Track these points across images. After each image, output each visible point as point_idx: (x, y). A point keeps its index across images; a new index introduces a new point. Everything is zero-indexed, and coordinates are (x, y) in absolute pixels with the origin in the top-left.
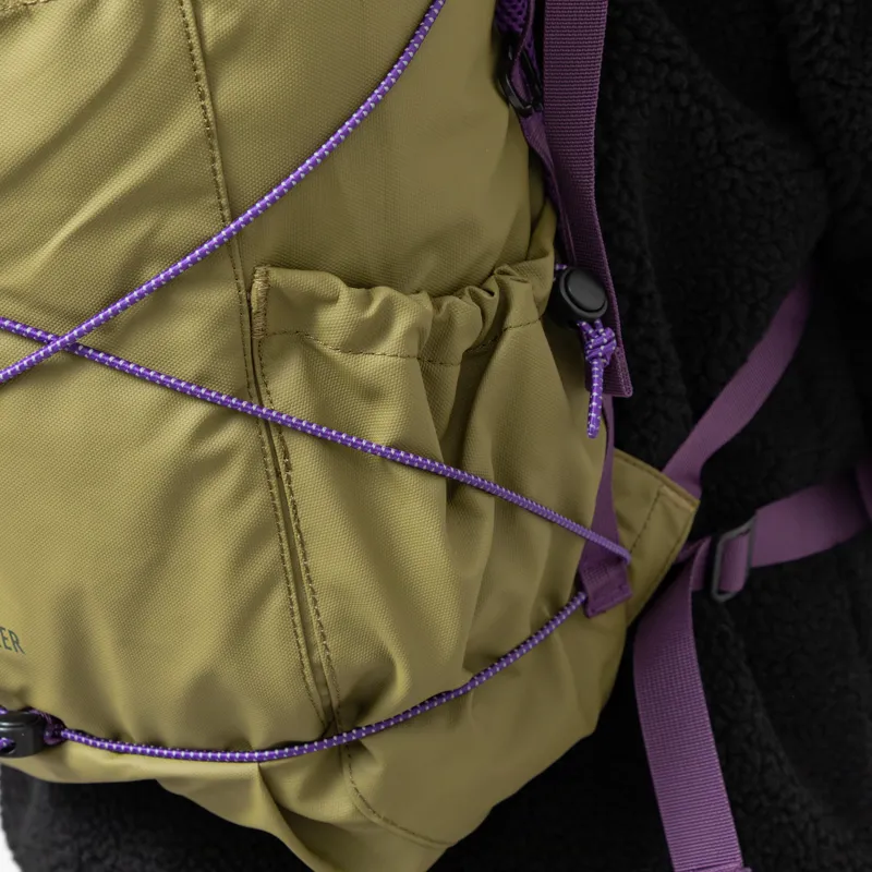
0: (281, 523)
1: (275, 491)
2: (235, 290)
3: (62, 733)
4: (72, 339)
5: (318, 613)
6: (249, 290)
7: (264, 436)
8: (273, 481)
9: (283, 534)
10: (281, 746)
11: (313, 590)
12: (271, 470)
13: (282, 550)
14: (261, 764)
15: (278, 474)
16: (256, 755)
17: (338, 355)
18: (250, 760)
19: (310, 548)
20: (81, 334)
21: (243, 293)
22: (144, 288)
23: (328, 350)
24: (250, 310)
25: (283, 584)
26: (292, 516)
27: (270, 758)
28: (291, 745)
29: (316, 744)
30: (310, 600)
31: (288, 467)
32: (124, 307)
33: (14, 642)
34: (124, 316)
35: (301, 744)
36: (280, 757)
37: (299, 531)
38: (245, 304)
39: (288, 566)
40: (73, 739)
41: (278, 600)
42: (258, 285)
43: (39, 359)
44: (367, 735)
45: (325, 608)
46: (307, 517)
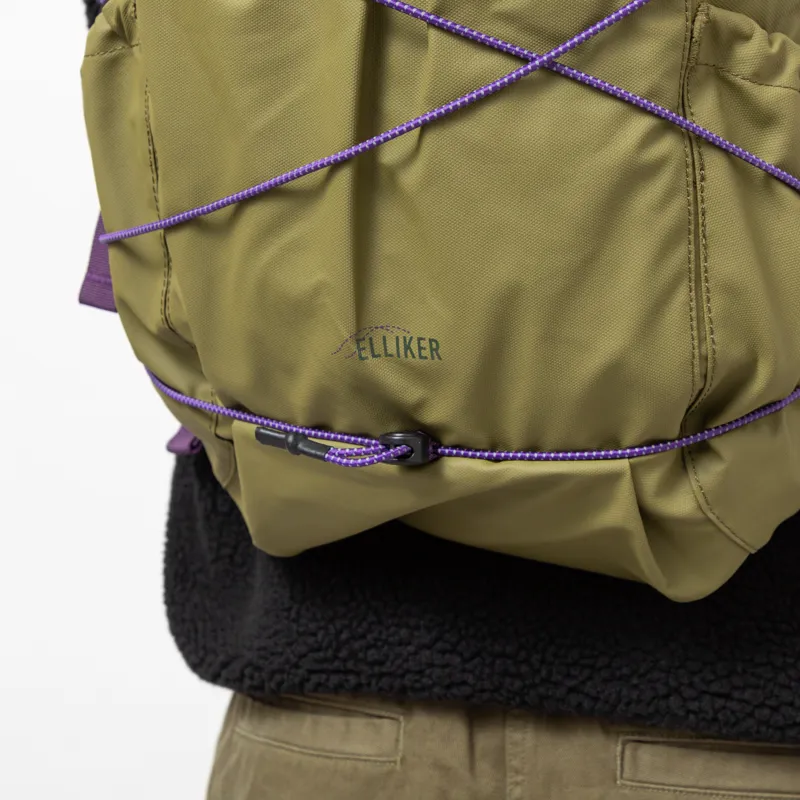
0: (692, 227)
1: (691, 198)
2: (684, 20)
3: (439, 450)
4: (550, 59)
5: (710, 310)
6: (693, 22)
7: (688, 150)
8: (691, 189)
9: (692, 237)
10: (649, 444)
11: (708, 289)
12: (690, 179)
13: (690, 253)
14: (631, 460)
15: (695, 183)
16: (628, 451)
17: (747, 84)
18: (622, 457)
19: (711, 251)
20: (558, 55)
21: (689, 23)
22: (613, 17)
23: (739, 81)
24: (692, 37)
25: (686, 282)
26: (700, 221)
27: (640, 455)
28: (656, 442)
29: (677, 442)
30: (705, 298)
31: (703, 179)
32: (595, 33)
33: (432, 350)
34: (594, 40)
35: (664, 442)
36: (648, 453)
37: (704, 236)
38: (689, 34)
39: (692, 266)
40: (450, 455)
41: (682, 295)
42: (701, 18)
43: (519, 77)
44: (716, 436)
45: (716, 305)
46: (712, 223)
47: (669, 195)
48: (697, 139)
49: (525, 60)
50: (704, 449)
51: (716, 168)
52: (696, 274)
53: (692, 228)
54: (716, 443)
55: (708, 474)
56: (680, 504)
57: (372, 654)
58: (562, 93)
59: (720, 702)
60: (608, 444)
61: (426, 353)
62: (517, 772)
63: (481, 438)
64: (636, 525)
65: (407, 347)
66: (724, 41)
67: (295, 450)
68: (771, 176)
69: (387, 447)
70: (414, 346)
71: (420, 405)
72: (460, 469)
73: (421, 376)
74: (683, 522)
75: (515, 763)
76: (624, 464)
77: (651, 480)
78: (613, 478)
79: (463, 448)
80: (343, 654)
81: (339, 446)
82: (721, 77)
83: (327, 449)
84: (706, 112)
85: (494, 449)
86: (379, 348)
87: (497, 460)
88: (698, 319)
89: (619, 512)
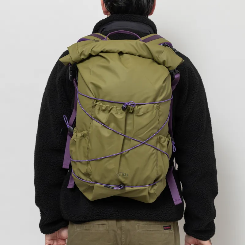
1: (157, 156)
4: (144, 142)
6: (158, 137)
13: (156, 162)
16: (147, 185)
17: (162, 143)
24: (158, 139)
27: (149, 186)
28: (150, 184)
29: (152, 184)
31: (158, 154)
40: (126, 187)
43: (141, 144)
45: (159, 168)
46: (159, 159)
47: (155, 157)
48: (157, 150)
49: (141, 142)
50: (155, 184)
51: (159, 152)
52: (157, 165)
53: (157, 160)
54: (156, 184)
55: (155, 187)
56: (152, 191)
57: (106, 213)
58: (145, 146)
59: (151, 216)
60: (145, 185)
61: (126, 175)
62: (123, 230)
63: (131, 185)
64: (148, 195)
65: (124, 175)
66: (160, 138)
67: (109, 188)
68: (164, 153)
69: (120, 187)
70: (125, 175)
71: (124, 181)
72: (128, 189)
73: (126, 178)
74: (152, 193)
75: (123, 229)
76: (147, 187)
77: (150, 189)
78: (146, 189)
79: (128, 186)
80: (101, 213)
81: (115, 187)
82: (159, 142)
83: (113, 187)
84: (158, 147)
85: (132, 186)
86: (120, 175)
87: (132, 187)
88: (157, 170)
89: (145, 193)
